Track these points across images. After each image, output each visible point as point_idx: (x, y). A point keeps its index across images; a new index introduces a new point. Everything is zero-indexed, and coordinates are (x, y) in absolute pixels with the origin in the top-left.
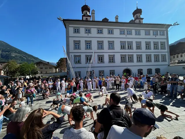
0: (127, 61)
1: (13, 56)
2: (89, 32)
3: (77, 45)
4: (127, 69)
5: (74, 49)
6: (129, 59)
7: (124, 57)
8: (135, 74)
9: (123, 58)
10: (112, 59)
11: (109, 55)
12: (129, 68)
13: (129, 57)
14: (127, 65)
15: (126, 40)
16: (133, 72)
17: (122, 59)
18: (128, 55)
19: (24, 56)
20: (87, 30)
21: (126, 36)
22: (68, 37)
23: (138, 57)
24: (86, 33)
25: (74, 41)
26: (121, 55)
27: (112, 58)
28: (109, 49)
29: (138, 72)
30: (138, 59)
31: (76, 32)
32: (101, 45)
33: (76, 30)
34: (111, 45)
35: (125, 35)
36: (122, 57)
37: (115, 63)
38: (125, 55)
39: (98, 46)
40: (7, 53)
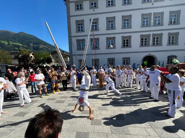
0: (151, 45)
1: (41, 47)
2: (95, 6)
3: (80, 26)
4: (150, 55)
5: (76, 32)
6: (154, 41)
7: (146, 39)
8: (161, 63)
9: (144, 41)
10: (126, 43)
11: (123, 37)
12: (152, 54)
13: (154, 38)
14: (150, 50)
15: (152, 11)
16: (159, 61)
17: (142, 42)
18: (153, 35)
19: (49, 47)
20: (92, 4)
21: (153, 4)
22: (69, 17)
23: (170, 38)
24: (91, 8)
25: (77, 21)
26: (141, 36)
27: (127, 40)
28: (124, 27)
29: (168, 59)
30: (170, 40)
31: (78, 8)
32: (112, 23)
33: (78, 6)
34: (127, 21)
35: (151, 4)
36: (142, 39)
37: (131, 47)
38: (149, 35)
39: (108, 25)
40: (37, 45)
